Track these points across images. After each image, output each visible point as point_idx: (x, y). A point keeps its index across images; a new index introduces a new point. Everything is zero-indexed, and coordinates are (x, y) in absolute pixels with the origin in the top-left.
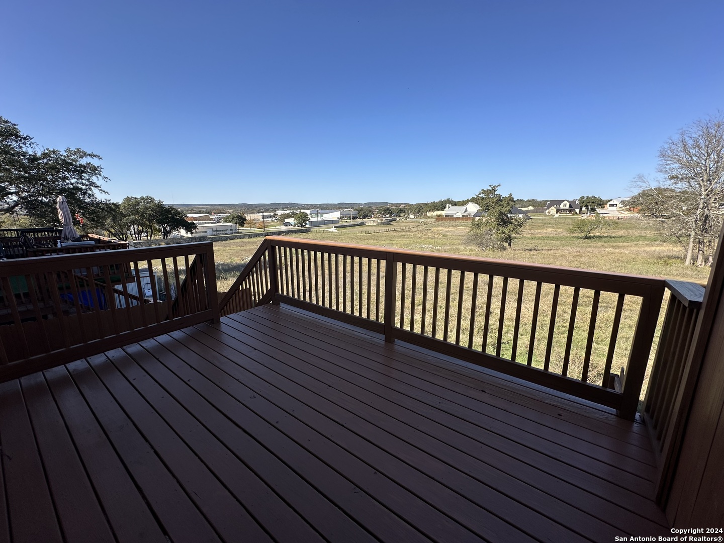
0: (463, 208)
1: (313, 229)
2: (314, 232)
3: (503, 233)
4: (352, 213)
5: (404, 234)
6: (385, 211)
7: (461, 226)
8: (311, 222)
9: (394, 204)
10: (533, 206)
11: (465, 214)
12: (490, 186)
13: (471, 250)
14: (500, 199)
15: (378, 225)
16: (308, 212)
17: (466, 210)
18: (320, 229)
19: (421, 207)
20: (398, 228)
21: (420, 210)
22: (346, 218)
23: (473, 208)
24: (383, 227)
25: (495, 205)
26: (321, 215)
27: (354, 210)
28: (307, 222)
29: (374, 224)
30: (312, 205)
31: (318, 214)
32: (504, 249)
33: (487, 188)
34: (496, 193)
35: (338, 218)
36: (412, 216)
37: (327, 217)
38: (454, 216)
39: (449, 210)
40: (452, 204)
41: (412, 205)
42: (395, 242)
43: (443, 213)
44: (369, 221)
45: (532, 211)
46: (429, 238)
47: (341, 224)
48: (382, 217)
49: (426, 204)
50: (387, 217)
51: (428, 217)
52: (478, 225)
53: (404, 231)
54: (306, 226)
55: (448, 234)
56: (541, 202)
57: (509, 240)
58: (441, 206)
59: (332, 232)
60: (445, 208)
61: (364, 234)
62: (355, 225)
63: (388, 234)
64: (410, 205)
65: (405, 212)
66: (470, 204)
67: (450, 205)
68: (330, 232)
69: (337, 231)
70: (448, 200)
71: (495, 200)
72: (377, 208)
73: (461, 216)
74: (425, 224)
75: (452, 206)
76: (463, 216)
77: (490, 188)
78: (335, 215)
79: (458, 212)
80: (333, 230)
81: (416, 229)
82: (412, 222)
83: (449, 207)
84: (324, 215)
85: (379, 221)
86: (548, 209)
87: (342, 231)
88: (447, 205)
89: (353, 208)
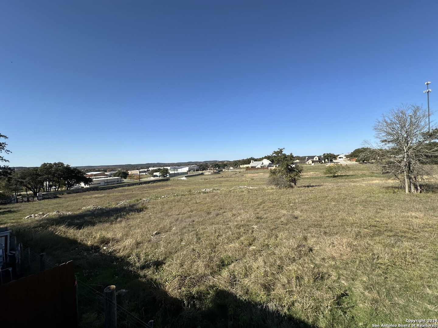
0: (261, 162)
1: (171, 179)
2: (172, 180)
3: (290, 177)
4: (196, 167)
5: (228, 179)
6: (215, 165)
7: (261, 173)
8: (170, 174)
9: (220, 162)
10: (298, 160)
11: (262, 166)
12: (279, 149)
13: (272, 189)
14: (285, 157)
15: (212, 174)
16: (169, 168)
17: (263, 164)
18: (176, 178)
19: (236, 162)
20: (224, 176)
21: (236, 164)
22: (192, 171)
23: (266, 162)
24: (215, 175)
25: (283, 160)
26: (177, 169)
27: (197, 166)
28: (168, 174)
29: (210, 174)
30: (171, 164)
31: (174, 169)
32: (292, 187)
33: (277, 150)
34: (283, 153)
35: (187, 171)
36: (232, 168)
37: (180, 171)
38: (256, 167)
39: (253, 164)
40: (254, 160)
41: (231, 161)
42: (223, 184)
43: (250, 166)
44: (207, 172)
45: (299, 163)
46: (243, 181)
47: (189, 174)
48: (214, 169)
49: (239, 161)
50: (217, 169)
51: (241, 168)
52: (274, 172)
53: (228, 177)
54: (167, 177)
55: (254, 178)
56: (302, 157)
57: (294, 181)
58: (248, 161)
59: (183, 180)
60: (250, 162)
61: (203, 180)
62: (197, 175)
63: (218, 179)
64: (230, 162)
65: (227, 166)
66: (264, 160)
67: (253, 161)
68: (182, 180)
69: (186, 179)
70: (252, 158)
71: (283, 157)
72: (211, 164)
73: (260, 167)
74: (240, 173)
75: (254, 161)
76: (261, 167)
77: (279, 150)
78: (185, 169)
79: (258, 165)
80: (184, 178)
81: (235, 176)
82: (232, 171)
83: (253, 162)
84: (179, 170)
85: (212, 172)
86: (307, 161)
87: (190, 178)
88: (252, 161)
89: (196, 164)
